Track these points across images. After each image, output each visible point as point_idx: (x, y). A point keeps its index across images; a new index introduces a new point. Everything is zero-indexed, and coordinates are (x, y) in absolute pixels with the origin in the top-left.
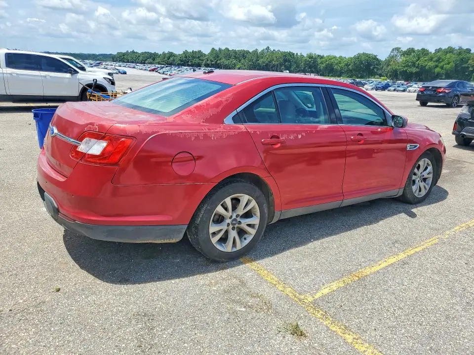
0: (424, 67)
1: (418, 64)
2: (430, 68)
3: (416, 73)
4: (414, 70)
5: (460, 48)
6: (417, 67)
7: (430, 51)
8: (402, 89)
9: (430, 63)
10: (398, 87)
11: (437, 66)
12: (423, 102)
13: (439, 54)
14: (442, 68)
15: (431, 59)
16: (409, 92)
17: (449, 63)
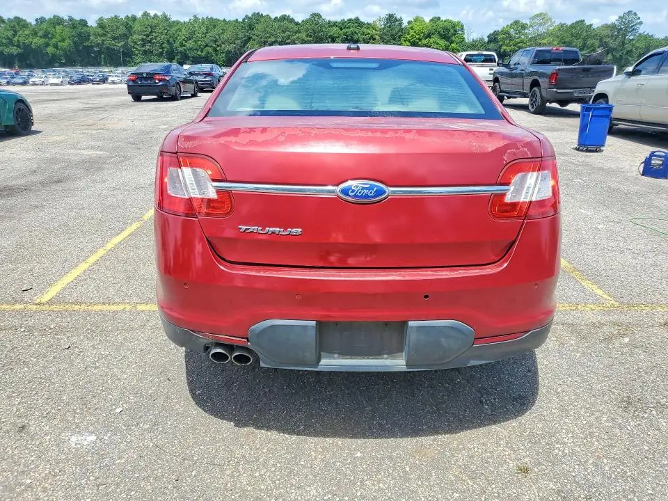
0: (28, 45)
1: (18, 41)
2: (39, 47)
3: (18, 54)
4: (14, 51)
5: (71, 19)
6: (18, 46)
7: (28, 21)
8: (21, 81)
9: (35, 40)
10: (12, 78)
11: (47, 45)
12: (137, 96)
13: (44, 26)
14: (56, 47)
15: (35, 34)
16: (34, 84)
17: (63, 40)
